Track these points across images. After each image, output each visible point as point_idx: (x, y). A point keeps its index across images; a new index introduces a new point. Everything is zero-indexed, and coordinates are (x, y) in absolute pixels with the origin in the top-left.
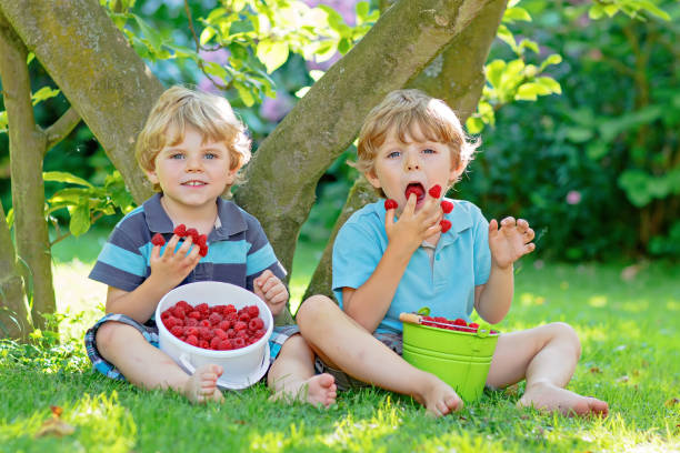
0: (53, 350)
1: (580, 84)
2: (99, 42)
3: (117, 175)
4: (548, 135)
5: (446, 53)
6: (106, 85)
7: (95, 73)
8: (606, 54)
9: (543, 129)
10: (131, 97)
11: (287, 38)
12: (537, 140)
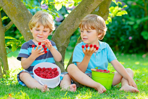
0: (8, 79)
1: (131, 11)
2: (18, 5)
3: (22, 37)
4: (124, 23)
5: (100, 6)
6: (20, 16)
7: (17, 13)
8: (137, 3)
9: (123, 22)
10: (25, 18)
11: (61, 2)
12: (121, 25)
